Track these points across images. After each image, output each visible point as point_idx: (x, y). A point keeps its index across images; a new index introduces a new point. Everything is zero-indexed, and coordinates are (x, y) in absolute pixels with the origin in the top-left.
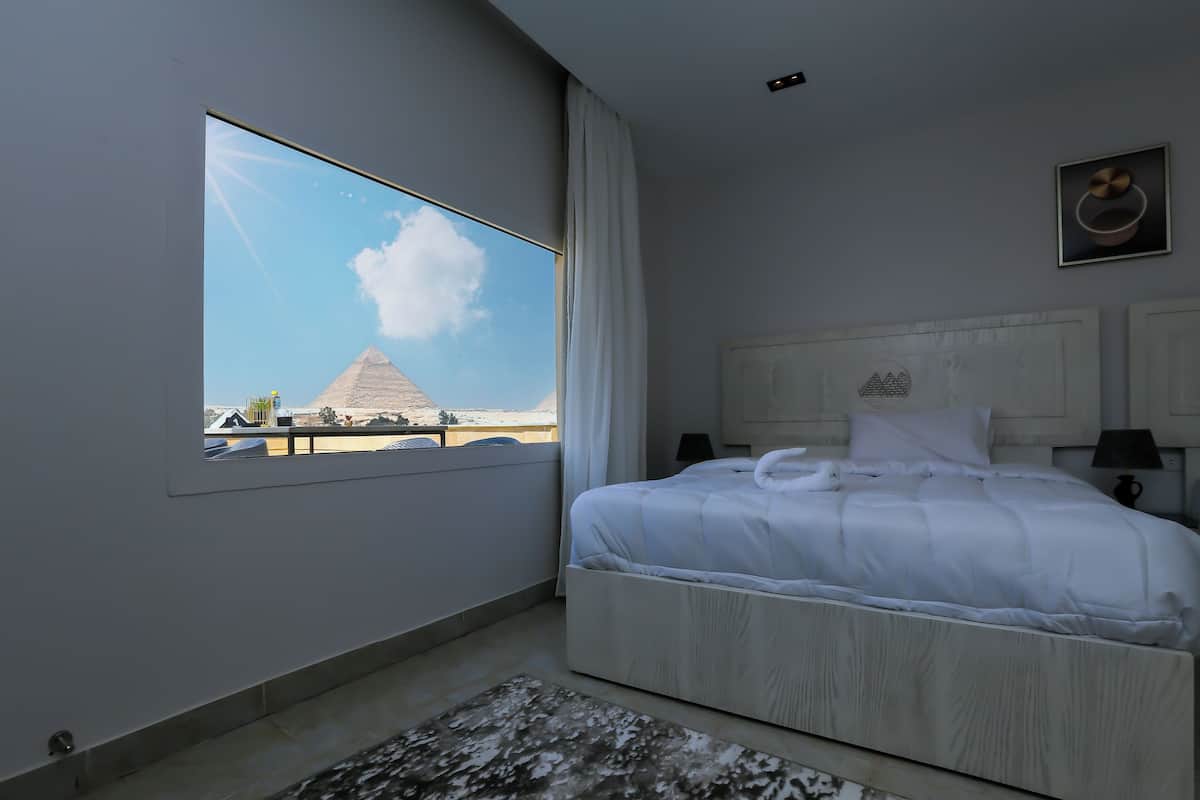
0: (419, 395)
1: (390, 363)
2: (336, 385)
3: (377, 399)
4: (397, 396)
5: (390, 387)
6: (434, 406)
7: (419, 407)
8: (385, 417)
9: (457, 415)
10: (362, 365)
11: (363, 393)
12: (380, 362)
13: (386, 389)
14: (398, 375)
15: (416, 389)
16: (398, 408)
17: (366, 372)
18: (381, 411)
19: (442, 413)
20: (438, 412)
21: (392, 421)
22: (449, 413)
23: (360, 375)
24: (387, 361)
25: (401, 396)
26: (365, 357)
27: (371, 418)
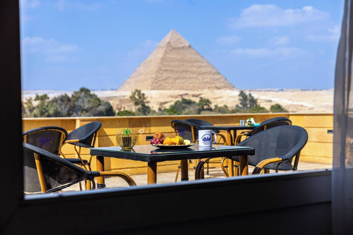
0: (217, 77)
1: (190, 46)
2: (141, 69)
3: (178, 81)
4: (197, 78)
5: (190, 69)
6: (232, 87)
7: (218, 88)
8: (187, 98)
9: (255, 95)
10: (164, 49)
11: (166, 75)
12: (182, 46)
13: (186, 72)
14: (198, 57)
15: (214, 71)
16: (198, 88)
17: (167, 56)
18: (182, 92)
19: (242, 94)
20: (236, 93)
21: (194, 102)
22: (247, 93)
23: (163, 59)
24: (187, 44)
25: (200, 78)
26: (167, 41)
27: (175, 100)
